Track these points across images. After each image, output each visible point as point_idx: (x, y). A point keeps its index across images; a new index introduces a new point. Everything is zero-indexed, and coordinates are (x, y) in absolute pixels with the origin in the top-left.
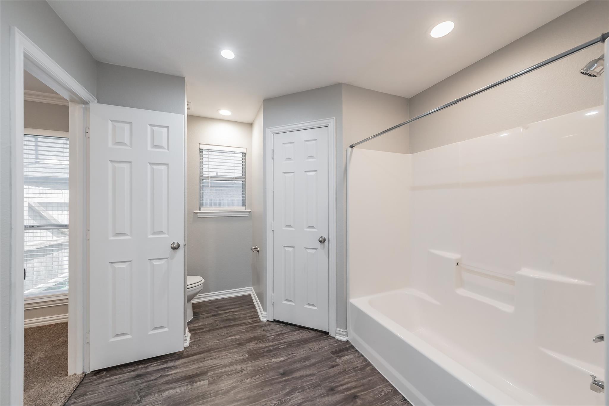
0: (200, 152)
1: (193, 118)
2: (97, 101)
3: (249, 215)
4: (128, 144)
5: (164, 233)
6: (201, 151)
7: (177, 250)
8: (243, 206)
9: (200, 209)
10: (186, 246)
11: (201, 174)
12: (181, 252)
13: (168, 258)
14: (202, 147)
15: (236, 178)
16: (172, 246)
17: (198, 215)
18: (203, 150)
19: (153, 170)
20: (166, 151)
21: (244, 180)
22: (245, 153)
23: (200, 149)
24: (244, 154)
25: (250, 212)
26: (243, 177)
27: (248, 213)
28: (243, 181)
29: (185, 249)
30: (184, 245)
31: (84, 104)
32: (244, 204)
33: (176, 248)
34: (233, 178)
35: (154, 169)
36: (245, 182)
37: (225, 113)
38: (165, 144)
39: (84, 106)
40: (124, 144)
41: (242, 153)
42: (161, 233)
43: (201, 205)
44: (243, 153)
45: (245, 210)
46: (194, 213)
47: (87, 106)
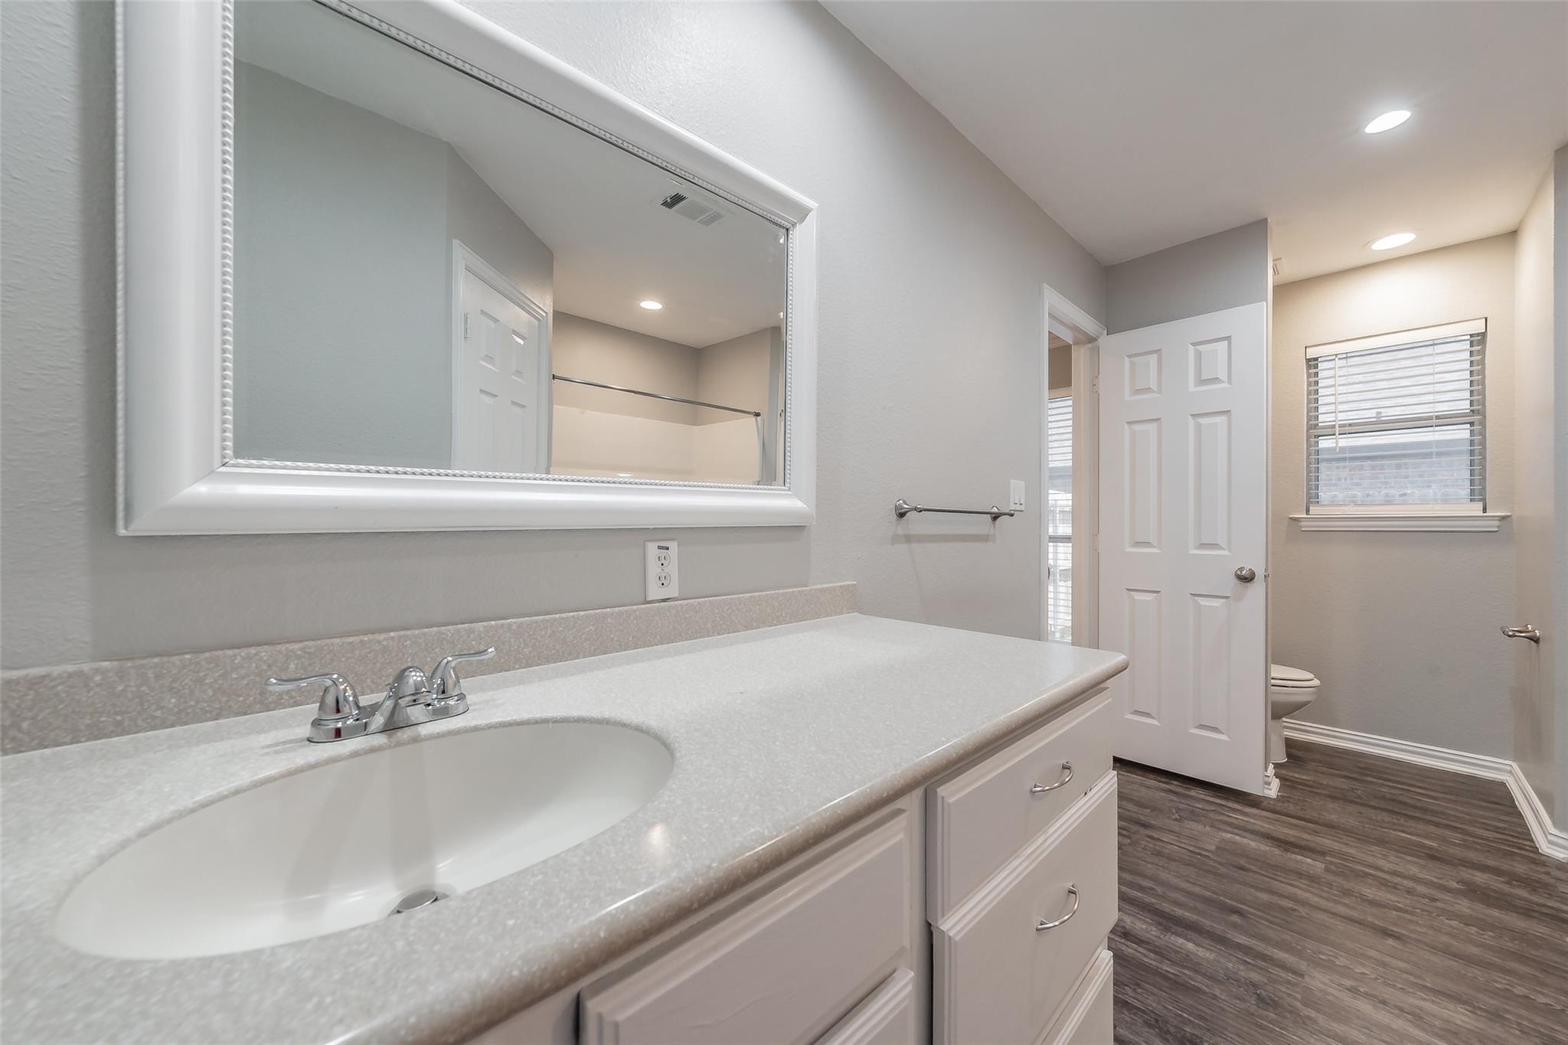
0: (1309, 367)
1: (1287, 290)
2: (1106, 331)
3: (1498, 527)
4: (1155, 388)
5: (1221, 548)
6: (1312, 363)
7: (1248, 584)
8: (1471, 500)
9: (1308, 511)
10: (1269, 579)
11: (1311, 423)
12: (1257, 589)
13: (1229, 597)
14: (1312, 353)
15: (1438, 417)
16: (1239, 573)
17: (1303, 524)
18: (1316, 359)
19: (1199, 427)
20: (1226, 385)
21: (1476, 418)
22: (1484, 335)
23: (1308, 361)
24: (1479, 340)
25: (1503, 518)
26: (1472, 411)
27: (1496, 523)
28: (1472, 424)
29: (1267, 585)
30: (1265, 576)
31: (1090, 342)
32: (1478, 492)
33: (1246, 579)
34: (1430, 418)
35: (1200, 424)
36: (1483, 424)
37: (1394, 241)
38: (1222, 374)
39: (1090, 345)
40: (1148, 390)
41: (1469, 337)
42: (1215, 546)
43: (1312, 498)
44: (1471, 336)
45: (1482, 514)
46: (1291, 518)
47: (1095, 344)
